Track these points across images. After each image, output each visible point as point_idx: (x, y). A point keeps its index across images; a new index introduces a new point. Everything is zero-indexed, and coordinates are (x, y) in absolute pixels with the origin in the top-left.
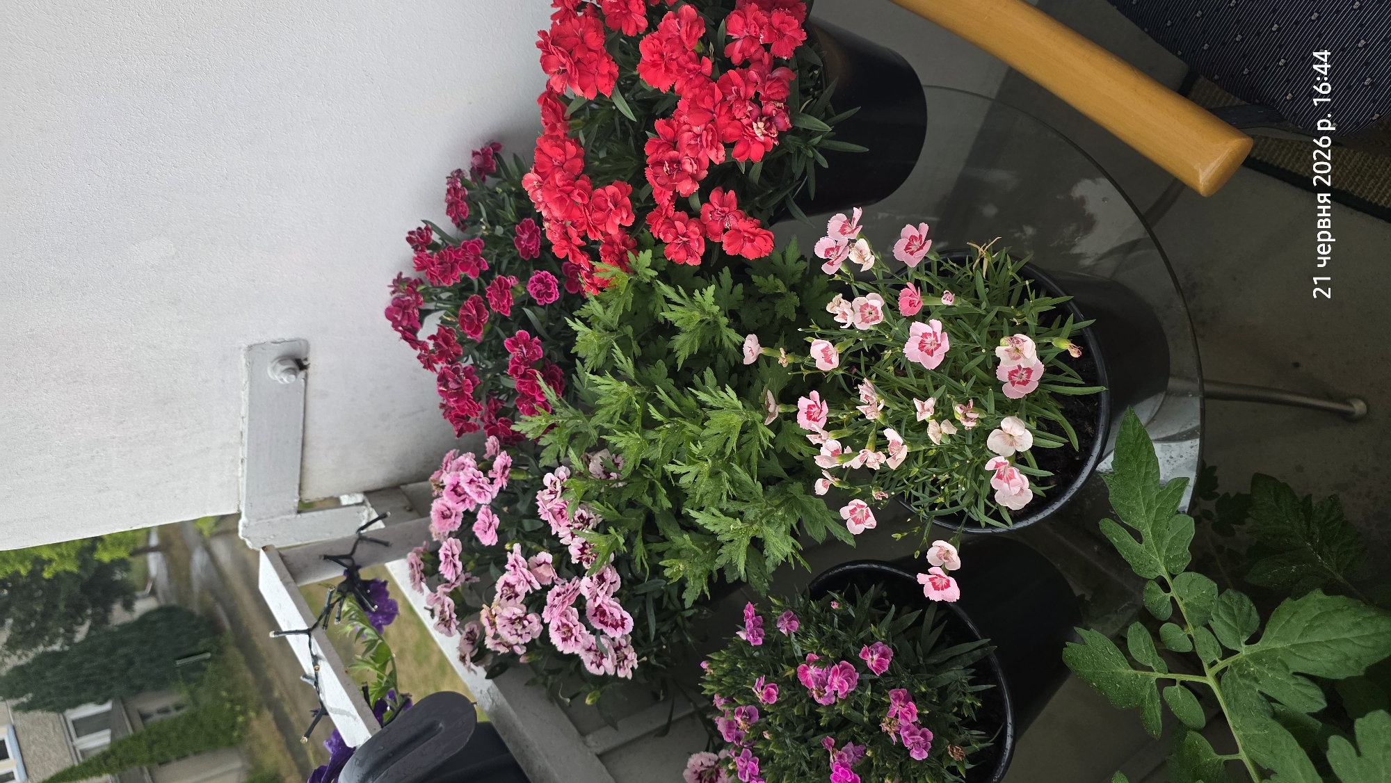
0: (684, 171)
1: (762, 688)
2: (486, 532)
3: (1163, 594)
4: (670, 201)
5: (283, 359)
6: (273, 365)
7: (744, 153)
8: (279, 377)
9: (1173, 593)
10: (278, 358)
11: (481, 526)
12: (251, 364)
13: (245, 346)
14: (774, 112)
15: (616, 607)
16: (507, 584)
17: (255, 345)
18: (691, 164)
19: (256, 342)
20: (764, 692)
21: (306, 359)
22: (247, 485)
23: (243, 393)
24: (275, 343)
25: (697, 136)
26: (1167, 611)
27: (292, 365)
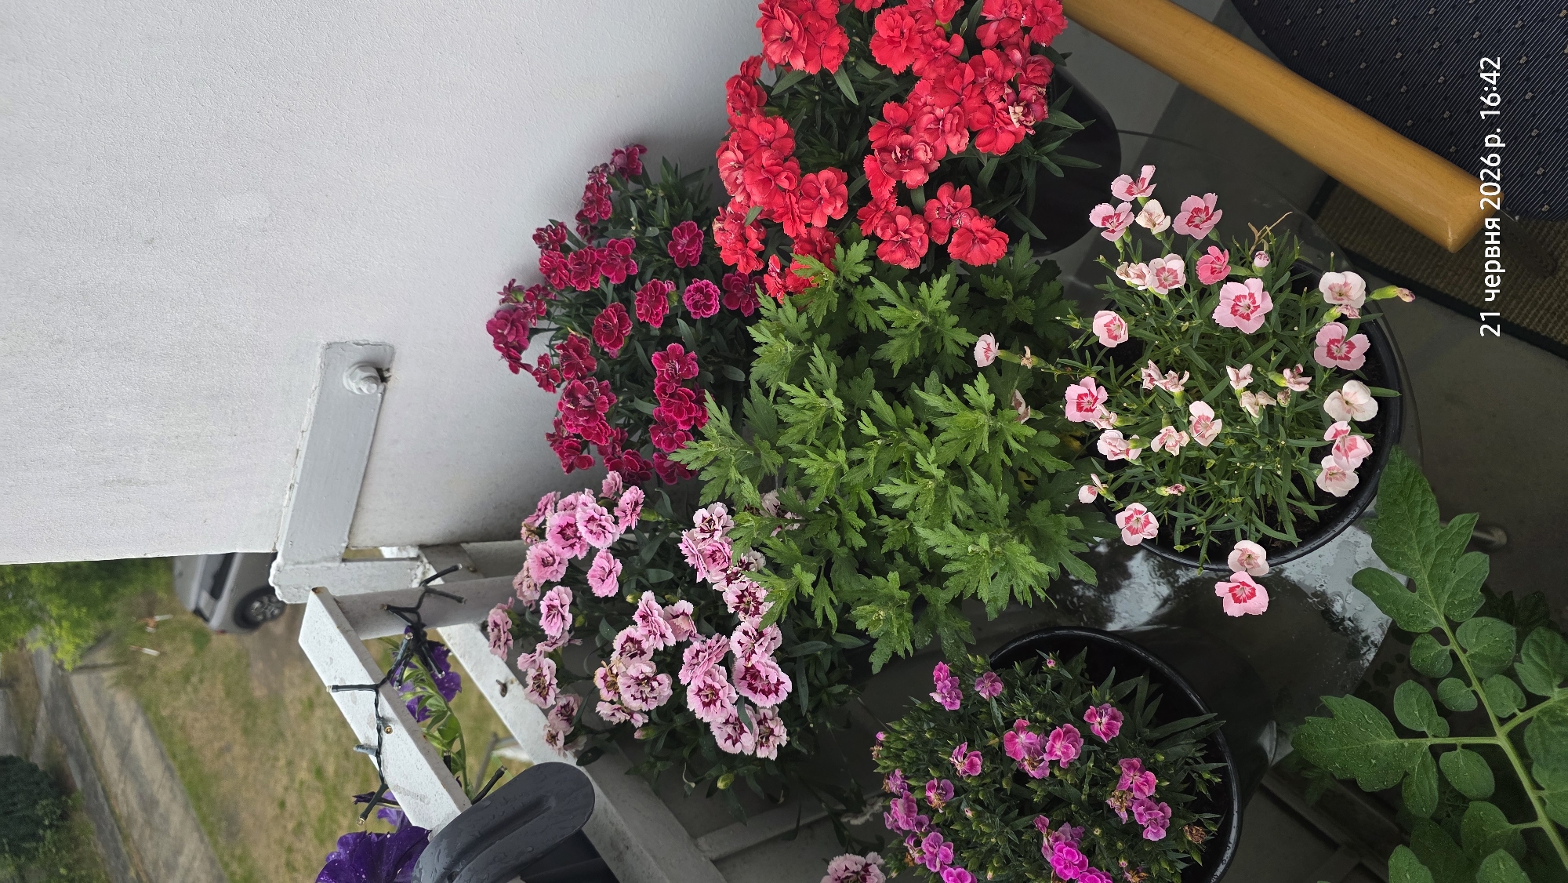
0: (917, 159)
1: (965, 757)
2: (603, 581)
3: (1440, 647)
4: (892, 193)
5: (363, 365)
6: (350, 371)
7: (990, 143)
8: (357, 385)
9: (1453, 646)
10: (358, 363)
11: (599, 572)
12: (326, 365)
13: (323, 342)
14: (1034, 97)
15: (773, 668)
16: (630, 639)
17: (335, 343)
18: (926, 151)
19: (337, 340)
20: (966, 761)
21: (388, 370)
22: (292, 516)
23: (309, 400)
24: (358, 344)
25: (937, 120)
26: (1444, 666)
27: (374, 373)
